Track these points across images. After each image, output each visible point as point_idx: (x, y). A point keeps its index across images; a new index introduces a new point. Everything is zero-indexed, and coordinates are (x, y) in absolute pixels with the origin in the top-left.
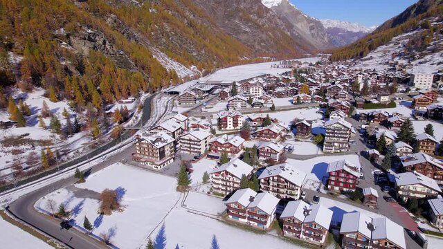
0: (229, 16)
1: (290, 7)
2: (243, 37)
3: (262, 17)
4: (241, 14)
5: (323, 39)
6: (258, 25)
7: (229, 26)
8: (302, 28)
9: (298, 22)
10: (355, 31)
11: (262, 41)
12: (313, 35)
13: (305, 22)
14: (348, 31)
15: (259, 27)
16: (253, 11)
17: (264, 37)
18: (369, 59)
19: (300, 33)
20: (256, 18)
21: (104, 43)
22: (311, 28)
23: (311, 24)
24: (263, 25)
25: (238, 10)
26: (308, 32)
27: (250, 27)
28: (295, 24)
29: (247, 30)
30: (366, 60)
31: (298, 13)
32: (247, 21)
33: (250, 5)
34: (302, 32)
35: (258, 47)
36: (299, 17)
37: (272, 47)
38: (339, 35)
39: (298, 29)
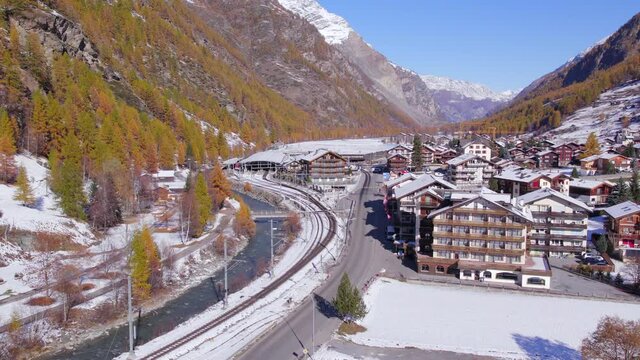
0: (263, 53)
1: (364, 48)
2: (294, 94)
3: (324, 59)
4: (285, 50)
5: (427, 109)
6: (320, 73)
7: (263, 71)
8: (388, 86)
9: (382, 75)
10: (479, 97)
11: (329, 103)
12: (409, 101)
13: (395, 76)
14: (465, 98)
15: (321, 76)
16: (306, 45)
17: (332, 94)
18: (570, 130)
19: (387, 97)
20: (313, 59)
21: (82, 46)
22: (406, 88)
23: (405, 81)
24: (329, 73)
25: (278, 41)
26: (400, 95)
27: (305, 75)
28: (374, 79)
29: (300, 80)
30: (563, 132)
31: (381, 58)
32: (298, 63)
33: (300, 35)
34: (388, 93)
35: (322, 114)
36: (382, 66)
37: (348, 115)
38: (452, 105)
39: (383, 89)
